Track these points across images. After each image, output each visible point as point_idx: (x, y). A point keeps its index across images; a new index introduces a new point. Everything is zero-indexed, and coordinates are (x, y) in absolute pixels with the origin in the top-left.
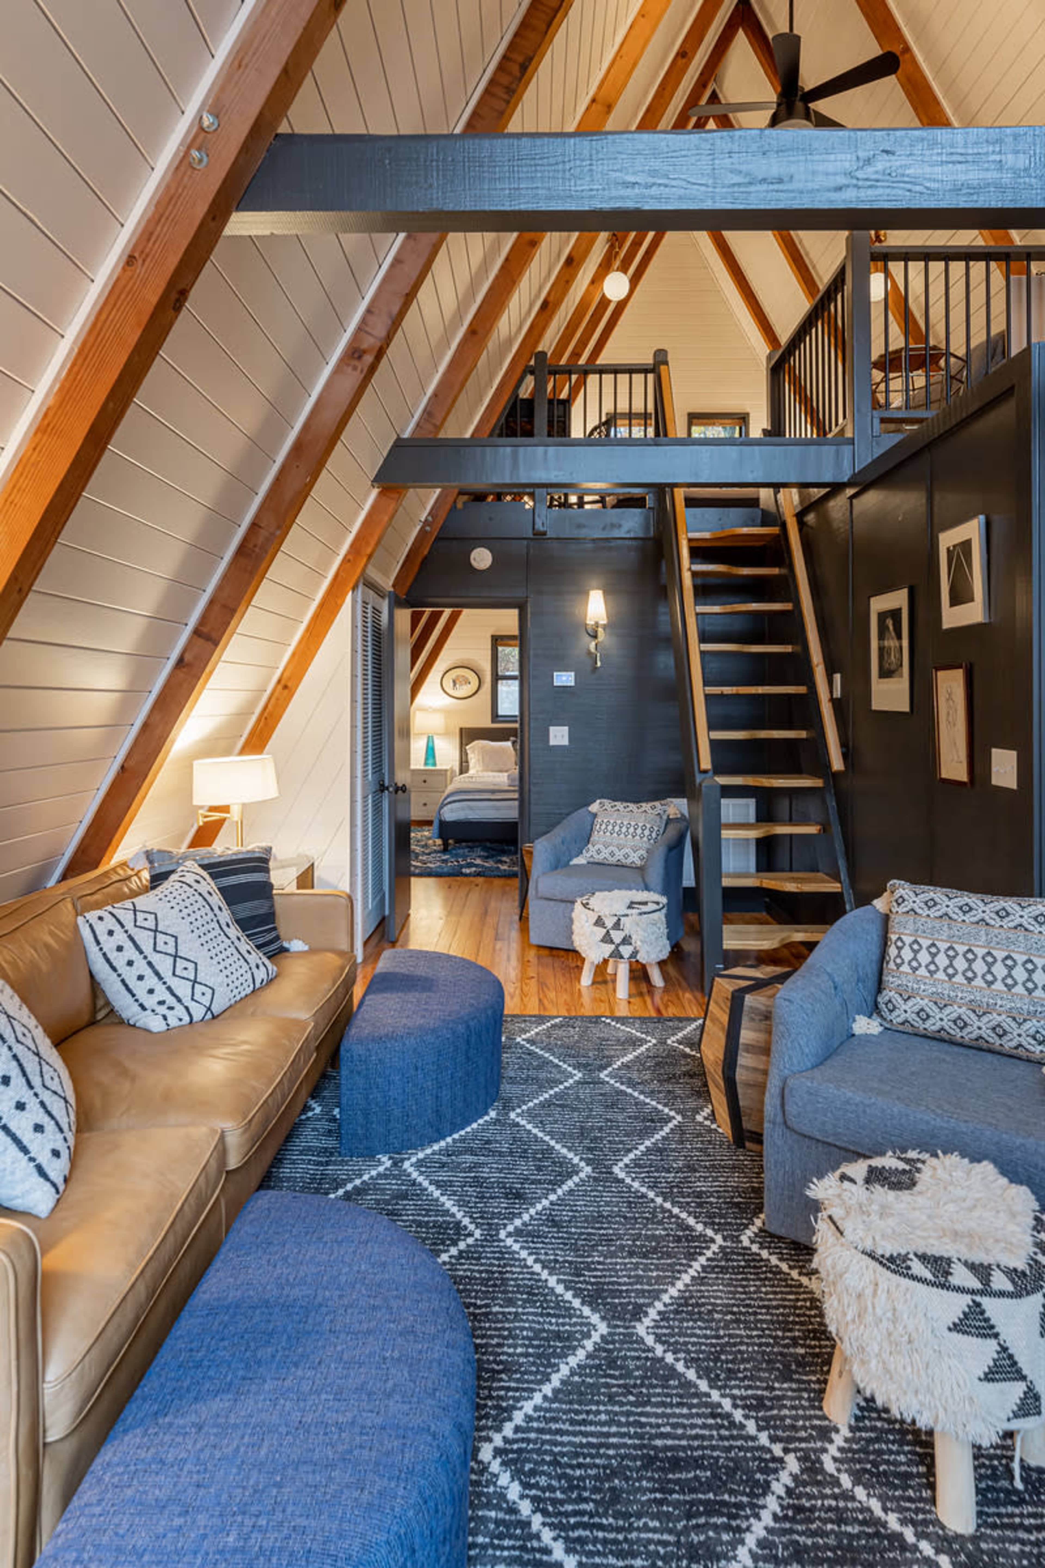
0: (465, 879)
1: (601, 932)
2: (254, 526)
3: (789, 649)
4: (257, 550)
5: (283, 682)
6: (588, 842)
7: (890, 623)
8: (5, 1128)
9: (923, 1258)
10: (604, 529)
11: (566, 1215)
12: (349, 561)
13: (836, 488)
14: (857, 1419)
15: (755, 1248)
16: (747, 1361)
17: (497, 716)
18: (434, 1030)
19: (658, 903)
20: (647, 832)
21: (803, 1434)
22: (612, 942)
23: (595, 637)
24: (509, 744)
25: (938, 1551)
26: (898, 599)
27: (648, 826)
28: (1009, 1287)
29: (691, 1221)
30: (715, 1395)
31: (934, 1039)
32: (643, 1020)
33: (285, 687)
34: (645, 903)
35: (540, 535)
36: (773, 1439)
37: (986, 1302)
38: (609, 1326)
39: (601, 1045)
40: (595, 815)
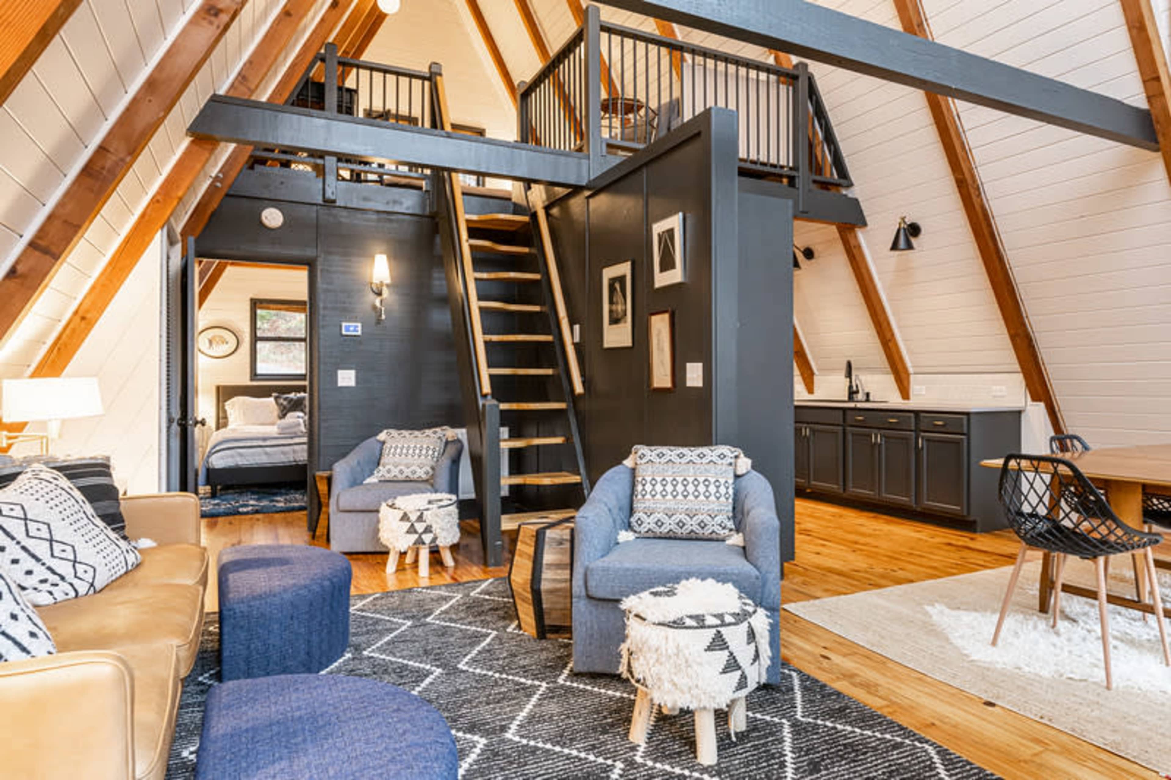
0: (243, 517)
1: (407, 525)
2: (102, 149)
3: (537, 308)
4: (105, 172)
5: (80, 313)
6: (378, 464)
7: (617, 286)
8: (4, 633)
9: (691, 617)
10: (388, 203)
11: (433, 696)
12: (158, 201)
13: (576, 189)
14: (649, 739)
15: (568, 683)
16: (581, 731)
17: (256, 375)
18: (305, 587)
19: (450, 500)
20: (430, 452)
21: (621, 752)
22: (416, 532)
23: (379, 294)
24: (271, 400)
25: (702, 774)
26: (624, 269)
27: (432, 447)
28: (733, 620)
29: (523, 680)
30: (566, 751)
31: (665, 538)
32: (447, 586)
33: (83, 318)
34: (441, 500)
35: (329, 203)
36: (606, 759)
37: (722, 630)
38: (487, 739)
39: (420, 604)
40: (383, 443)
